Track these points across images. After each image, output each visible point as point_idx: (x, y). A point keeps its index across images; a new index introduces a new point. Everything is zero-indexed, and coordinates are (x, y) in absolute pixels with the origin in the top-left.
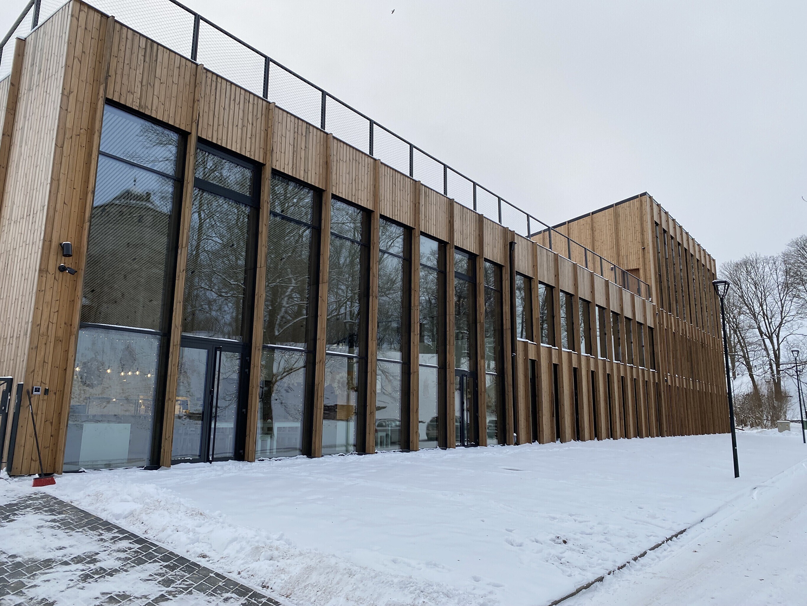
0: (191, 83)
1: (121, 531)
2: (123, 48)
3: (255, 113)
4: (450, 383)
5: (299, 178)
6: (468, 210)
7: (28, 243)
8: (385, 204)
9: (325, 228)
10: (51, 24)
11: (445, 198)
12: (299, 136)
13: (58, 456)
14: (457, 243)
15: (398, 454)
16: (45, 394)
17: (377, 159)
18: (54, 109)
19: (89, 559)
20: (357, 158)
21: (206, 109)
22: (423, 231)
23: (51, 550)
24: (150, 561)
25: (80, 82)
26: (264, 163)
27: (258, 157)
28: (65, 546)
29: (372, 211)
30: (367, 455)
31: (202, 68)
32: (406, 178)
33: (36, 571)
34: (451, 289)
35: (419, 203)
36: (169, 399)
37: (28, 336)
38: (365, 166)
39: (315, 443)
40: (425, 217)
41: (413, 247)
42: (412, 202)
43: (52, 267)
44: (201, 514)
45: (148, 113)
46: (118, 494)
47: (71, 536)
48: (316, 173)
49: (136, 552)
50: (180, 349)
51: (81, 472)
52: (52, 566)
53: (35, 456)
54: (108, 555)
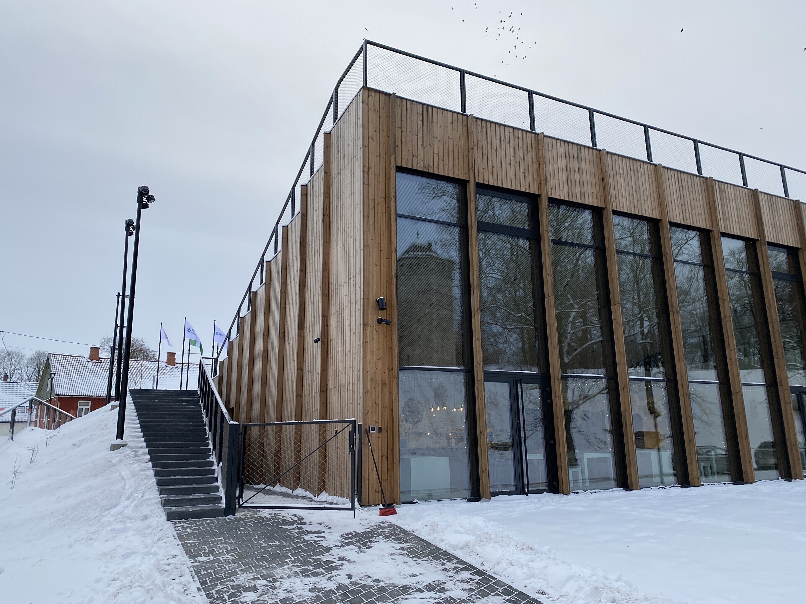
0: (464, 134)
1: (461, 562)
2: (404, 119)
3: (525, 148)
4: (786, 403)
5: (576, 201)
6: (779, 198)
7: (352, 303)
8: (674, 209)
9: (609, 247)
10: (348, 114)
11: (746, 190)
12: (571, 159)
13: (395, 488)
14: (770, 238)
15: (729, 487)
16: (379, 432)
17: (658, 163)
18: (358, 185)
19: (439, 588)
20: (635, 168)
21: (480, 155)
22: (724, 231)
23: (406, 577)
24: (492, 594)
25: (375, 157)
26: (540, 194)
27: (533, 189)
28: (417, 574)
29: (660, 220)
30: (693, 488)
31: (472, 118)
32: (695, 178)
33: (398, 596)
34: (770, 292)
35: (714, 201)
36: (481, 432)
37: (361, 382)
38: (644, 175)
39: (630, 474)
40: (724, 215)
41: (713, 250)
42: (706, 201)
43: (372, 321)
44: (531, 549)
45: (431, 171)
46: (451, 526)
47: (419, 564)
48: (593, 193)
49: (478, 583)
50: (484, 384)
51: (415, 503)
52: (410, 592)
53: (378, 488)
54: (454, 585)
